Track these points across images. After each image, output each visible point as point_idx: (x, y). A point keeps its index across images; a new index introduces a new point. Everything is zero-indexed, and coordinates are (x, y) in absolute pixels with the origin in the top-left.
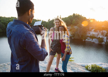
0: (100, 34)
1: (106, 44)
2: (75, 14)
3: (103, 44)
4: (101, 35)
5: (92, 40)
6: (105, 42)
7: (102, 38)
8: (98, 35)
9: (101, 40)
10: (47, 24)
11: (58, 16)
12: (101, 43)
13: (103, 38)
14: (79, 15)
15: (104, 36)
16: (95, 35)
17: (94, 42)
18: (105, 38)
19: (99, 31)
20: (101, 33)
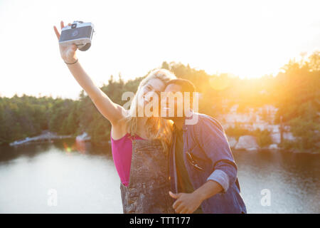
0: (258, 120)
1: (281, 147)
2: (168, 62)
3: (274, 149)
4: (262, 121)
5: (237, 140)
6: (279, 141)
7: (266, 130)
8: (252, 124)
9: (265, 138)
10: (76, 109)
11: (112, 77)
12: (265, 148)
13: (269, 130)
14: (182, 66)
15: (270, 124)
16: (243, 124)
17: (244, 147)
18: (276, 129)
19: (253, 110)
20: (259, 114)
